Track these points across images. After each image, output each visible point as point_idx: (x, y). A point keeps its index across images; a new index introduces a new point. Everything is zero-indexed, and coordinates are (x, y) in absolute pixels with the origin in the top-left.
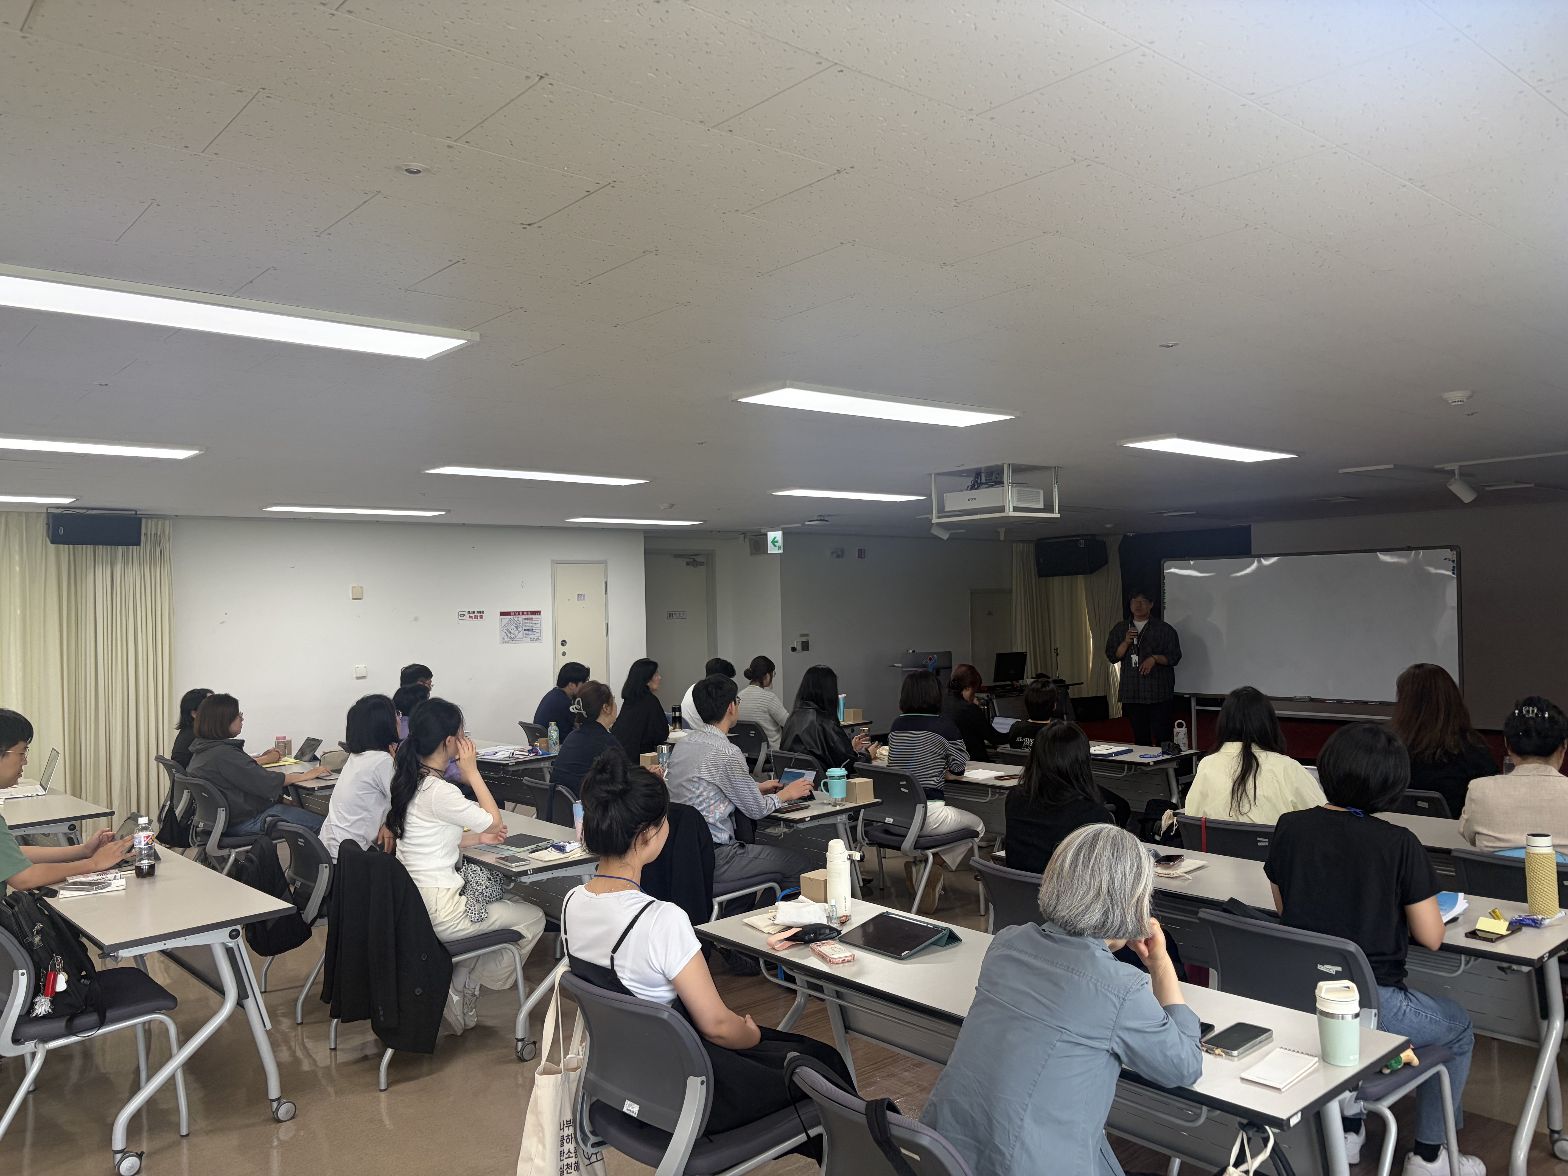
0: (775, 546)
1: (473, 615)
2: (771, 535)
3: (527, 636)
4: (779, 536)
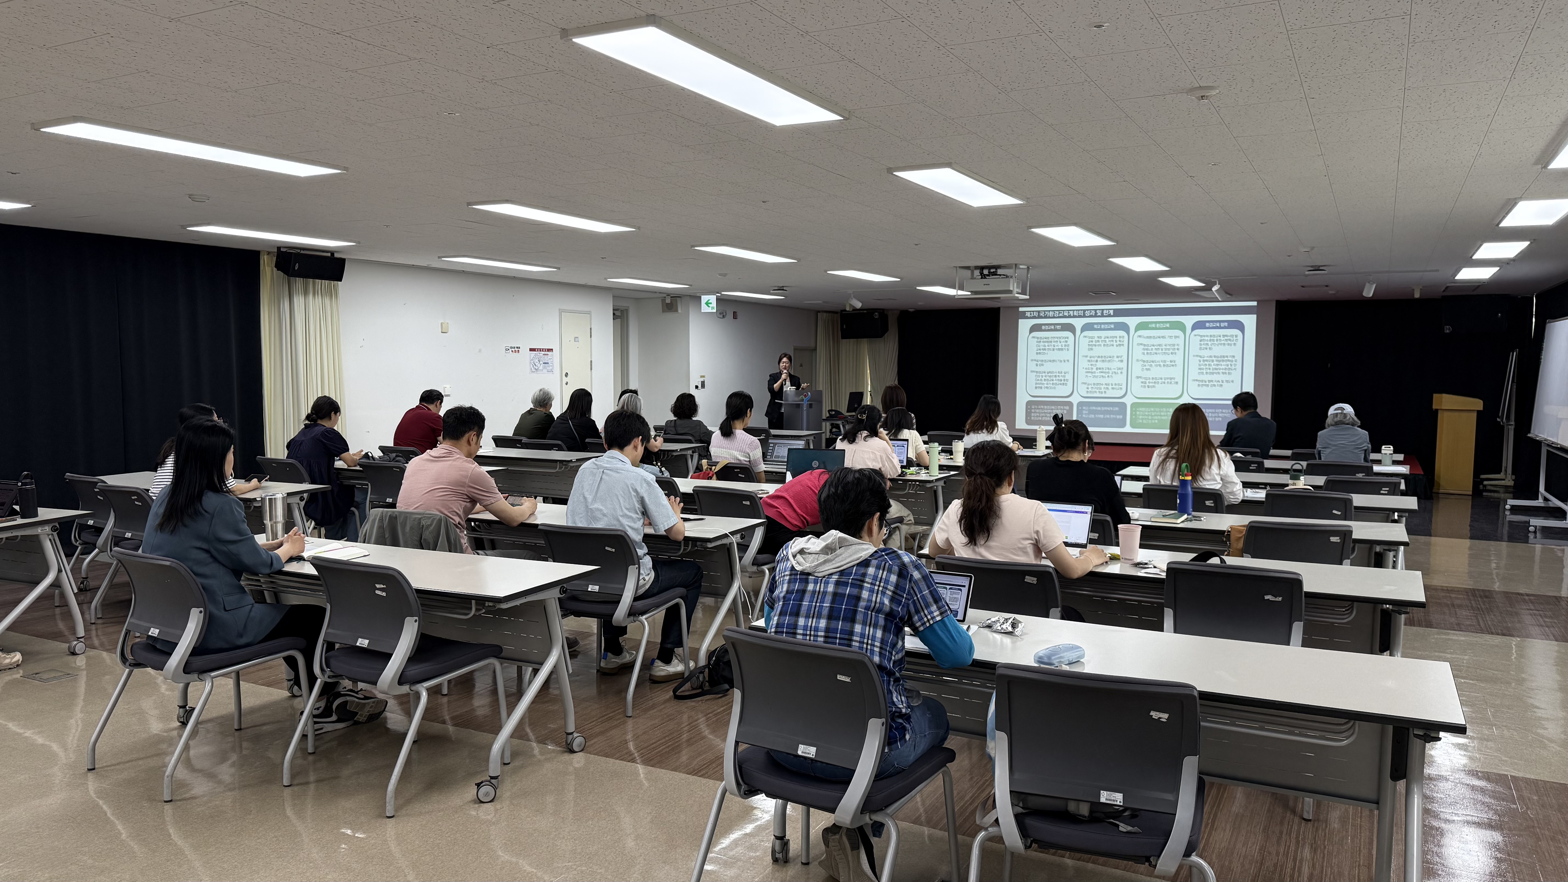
0: (709, 306)
1: (513, 350)
2: (704, 298)
3: (544, 368)
4: (713, 299)
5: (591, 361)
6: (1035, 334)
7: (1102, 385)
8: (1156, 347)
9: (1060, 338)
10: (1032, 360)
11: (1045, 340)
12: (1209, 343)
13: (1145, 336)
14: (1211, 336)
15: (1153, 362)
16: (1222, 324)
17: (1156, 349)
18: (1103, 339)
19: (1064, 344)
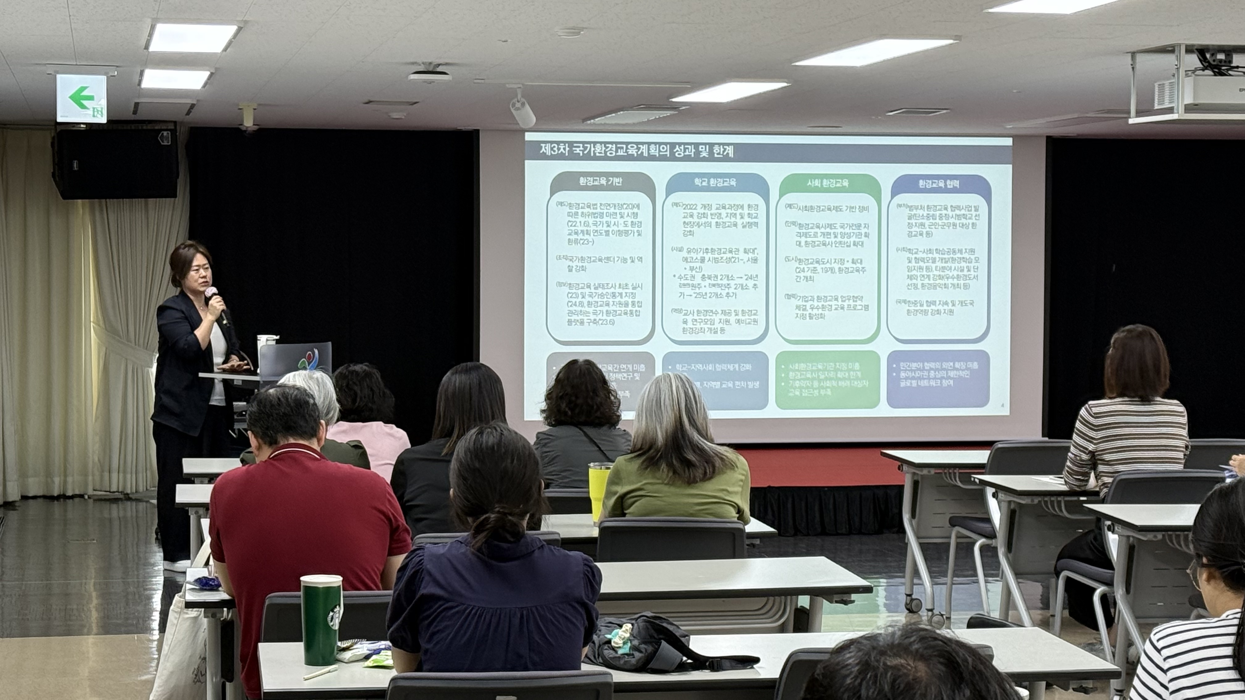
2: (68, 83)
4: (96, 86)
6: (562, 196)
7: (716, 313)
8: (823, 230)
9: (621, 206)
10: (559, 258)
11: (586, 210)
12: (927, 223)
13: (802, 204)
14: (928, 207)
15: (818, 262)
16: (948, 182)
17: (823, 234)
18: (714, 211)
19: (629, 220)
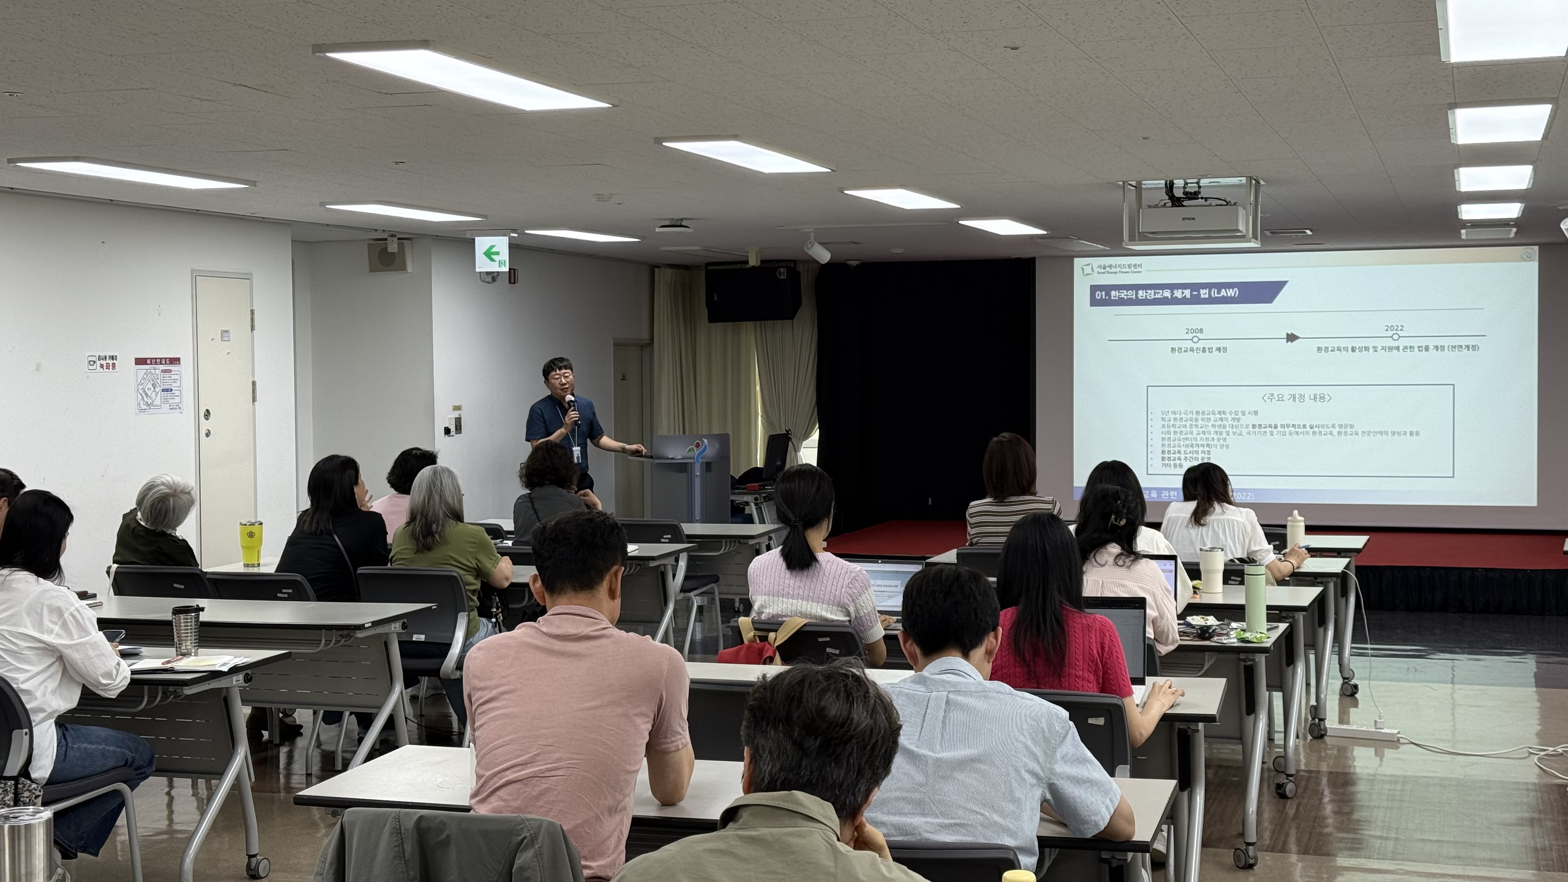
0: (492, 260)
1: (103, 362)
2: (482, 243)
3: (166, 401)
4: (501, 244)
5: (254, 383)
